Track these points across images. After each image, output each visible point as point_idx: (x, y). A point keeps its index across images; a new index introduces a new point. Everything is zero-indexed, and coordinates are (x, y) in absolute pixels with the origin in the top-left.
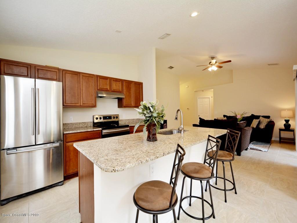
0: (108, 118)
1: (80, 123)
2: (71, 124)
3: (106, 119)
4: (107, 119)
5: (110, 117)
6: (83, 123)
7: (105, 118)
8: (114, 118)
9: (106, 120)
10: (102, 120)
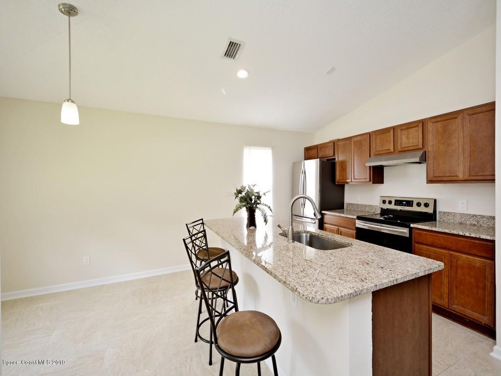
0: (405, 203)
1: (366, 206)
2: (357, 204)
3: (400, 205)
4: (403, 206)
5: (409, 203)
6: (370, 206)
7: (399, 202)
8: (419, 205)
9: (399, 208)
10: (392, 207)
